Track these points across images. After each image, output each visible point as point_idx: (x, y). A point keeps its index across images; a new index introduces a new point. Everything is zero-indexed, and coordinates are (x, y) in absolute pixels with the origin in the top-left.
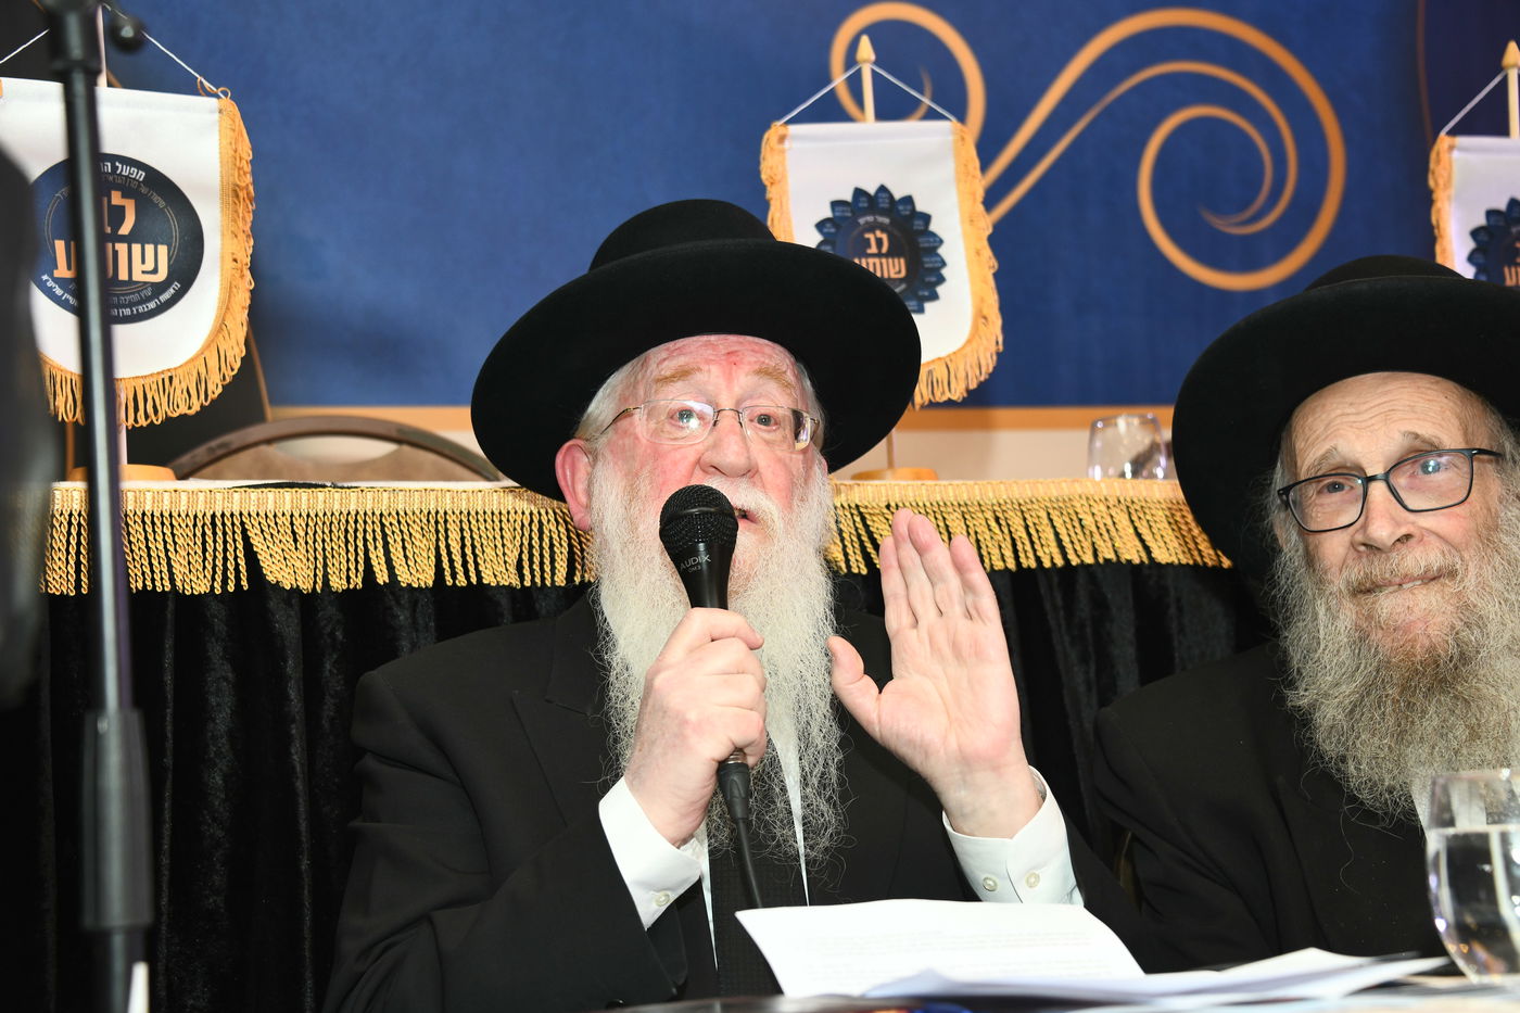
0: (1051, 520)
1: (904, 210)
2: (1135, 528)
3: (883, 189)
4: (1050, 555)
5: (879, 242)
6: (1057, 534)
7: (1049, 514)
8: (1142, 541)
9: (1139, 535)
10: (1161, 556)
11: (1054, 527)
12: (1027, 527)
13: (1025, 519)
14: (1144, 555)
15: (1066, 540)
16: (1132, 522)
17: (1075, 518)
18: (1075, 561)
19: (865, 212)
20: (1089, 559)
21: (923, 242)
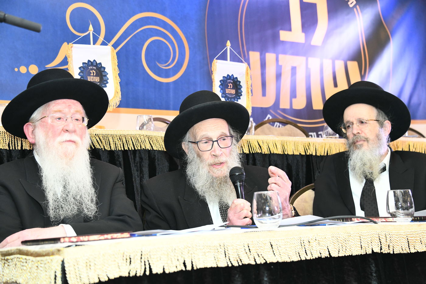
0: (131, 139)
1: (99, 66)
2: (150, 142)
3: (94, 61)
4: (131, 147)
5: (93, 73)
6: (133, 142)
7: (131, 138)
8: (151, 145)
9: (150, 143)
10: (155, 148)
11: (132, 141)
12: (126, 141)
13: (126, 139)
14: (151, 148)
15: (135, 144)
16: (149, 140)
17: (137, 139)
18: (136, 149)
19: (90, 66)
20: (139, 148)
21: (103, 74)
